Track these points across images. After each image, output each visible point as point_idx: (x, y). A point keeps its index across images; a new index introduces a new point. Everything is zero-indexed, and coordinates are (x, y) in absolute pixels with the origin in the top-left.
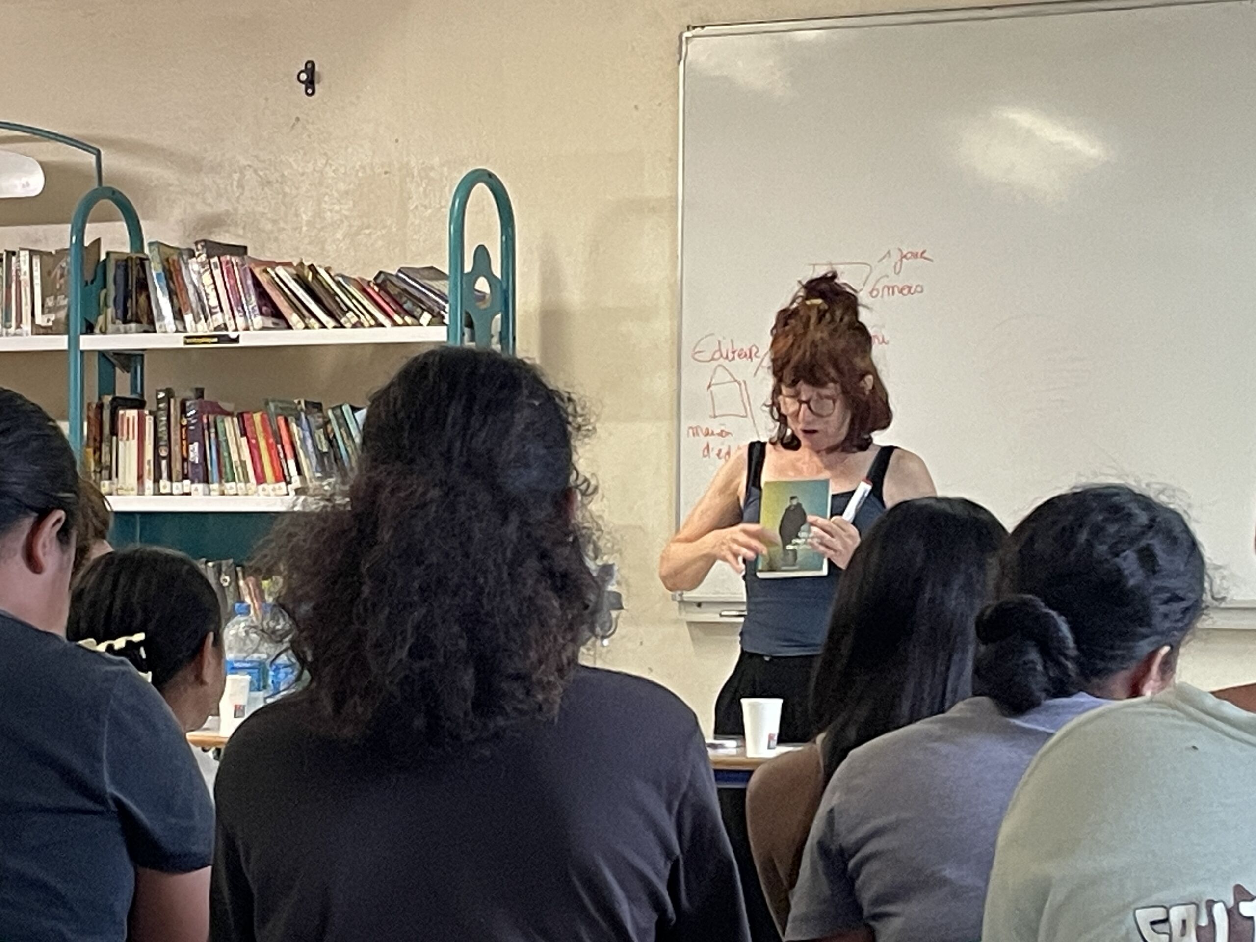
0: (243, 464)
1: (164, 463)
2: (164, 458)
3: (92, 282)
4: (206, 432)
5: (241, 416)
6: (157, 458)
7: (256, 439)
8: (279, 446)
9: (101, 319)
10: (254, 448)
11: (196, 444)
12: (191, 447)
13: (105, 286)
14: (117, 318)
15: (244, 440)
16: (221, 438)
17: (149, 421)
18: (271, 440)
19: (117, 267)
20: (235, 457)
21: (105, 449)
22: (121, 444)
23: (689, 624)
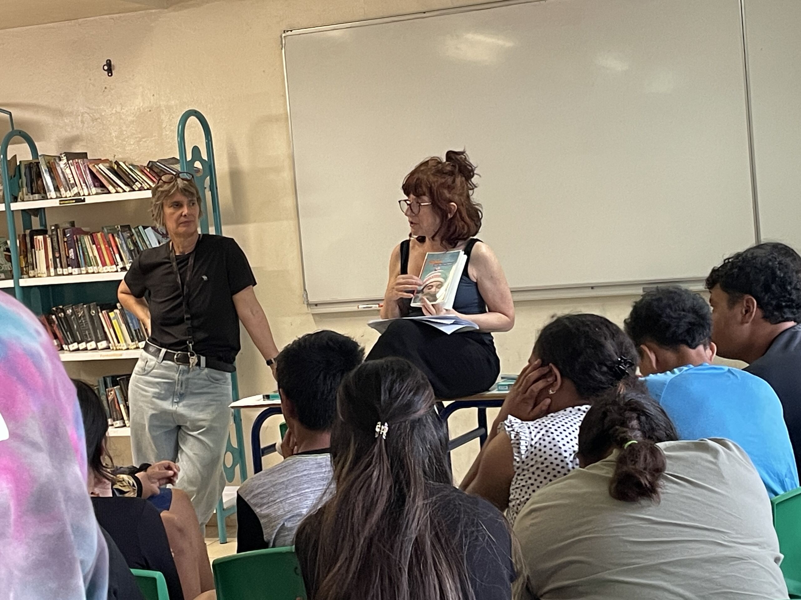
0: (95, 257)
1: (58, 260)
2: (58, 258)
3: (14, 176)
4: (76, 244)
5: (91, 235)
6: (54, 258)
7: (100, 245)
8: (111, 249)
9: (20, 193)
10: (99, 250)
11: (72, 250)
12: (70, 252)
13: (20, 178)
14: (28, 192)
15: (94, 246)
16: (84, 246)
17: (49, 240)
18: (107, 246)
19: (26, 168)
20: (91, 255)
21: (29, 256)
22: (37, 252)
23: (313, 314)
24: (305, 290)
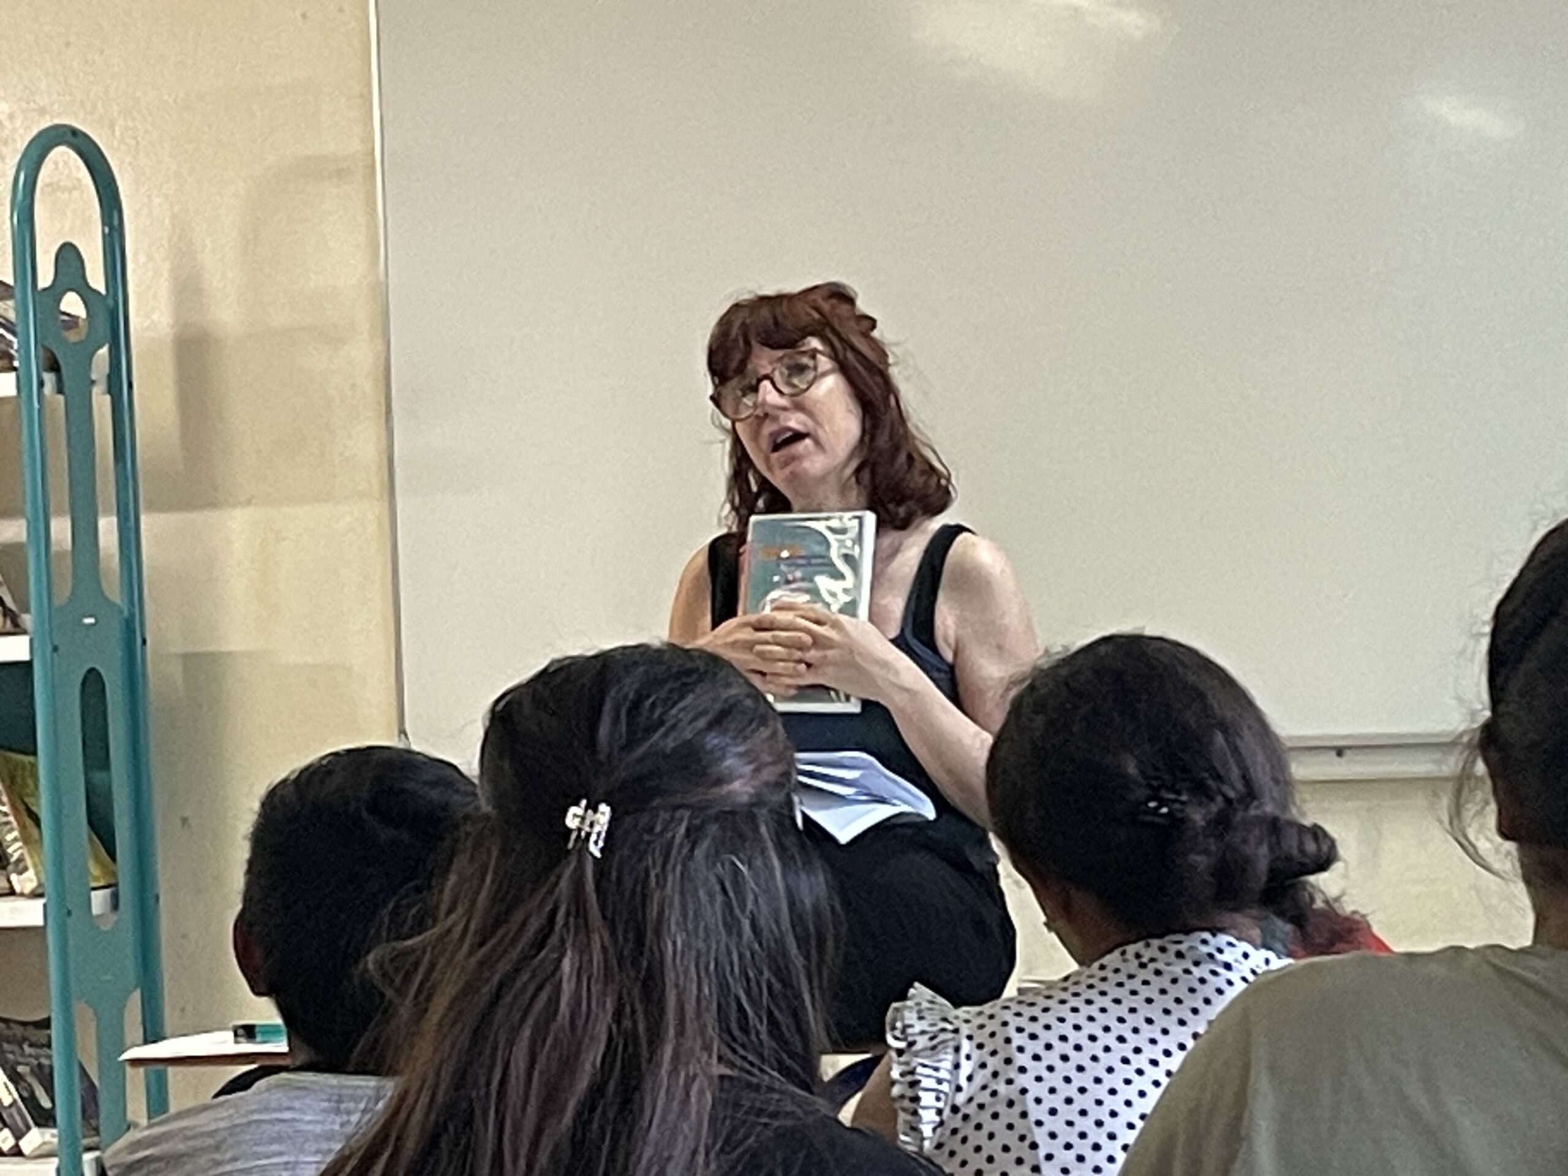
24: (403, 732)
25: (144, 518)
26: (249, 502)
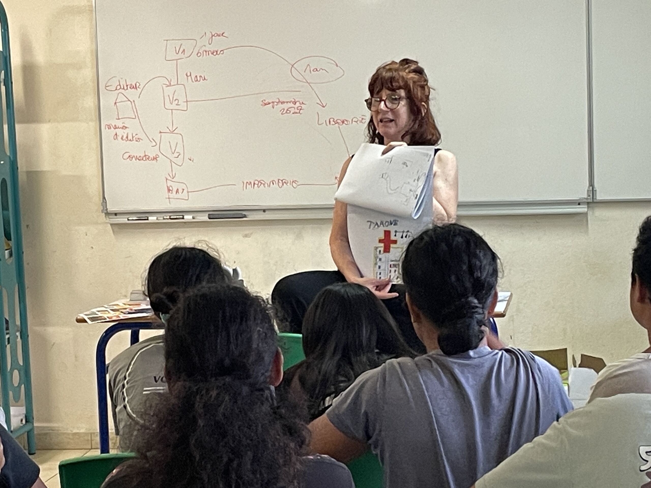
23: (112, 225)
24: (104, 198)
25: (17, 126)
26: (49, 121)
